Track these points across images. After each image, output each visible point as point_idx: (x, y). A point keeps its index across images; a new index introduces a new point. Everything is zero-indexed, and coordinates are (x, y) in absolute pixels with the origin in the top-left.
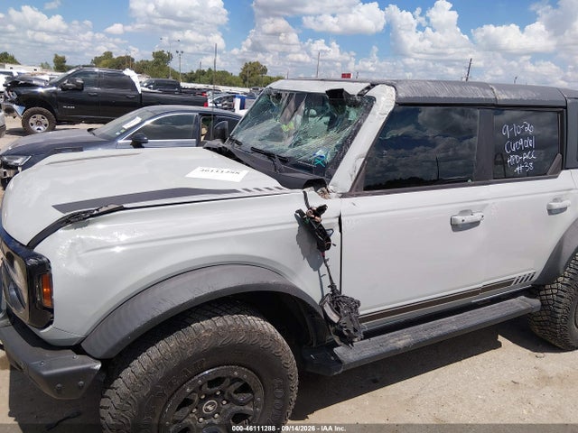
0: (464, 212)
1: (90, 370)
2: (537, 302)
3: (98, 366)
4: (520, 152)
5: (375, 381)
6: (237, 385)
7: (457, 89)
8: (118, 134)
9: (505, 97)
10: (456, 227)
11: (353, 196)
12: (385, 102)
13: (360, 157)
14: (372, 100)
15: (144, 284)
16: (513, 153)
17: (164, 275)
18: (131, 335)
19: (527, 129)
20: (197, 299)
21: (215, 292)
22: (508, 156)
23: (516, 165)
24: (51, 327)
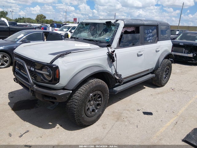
0: (139, 52)
1: (70, 93)
2: (154, 75)
3: (71, 92)
4: (149, 37)
5: (120, 98)
6: (99, 96)
7: (136, 21)
8: (16, 40)
9: (146, 23)
10: (138, 55)
11: (117, 49)
12: (122, 25)
13: (117, 39)
14: (119, 24)
15: (77, 72)
16: (148, 37)
17: (82, 69)
18: (78, 83)
19: (150, 31)
20: (91, 74)
21: (94, 72)
22: (147, 38)
23: (148, 40)
24: (58, 83)
